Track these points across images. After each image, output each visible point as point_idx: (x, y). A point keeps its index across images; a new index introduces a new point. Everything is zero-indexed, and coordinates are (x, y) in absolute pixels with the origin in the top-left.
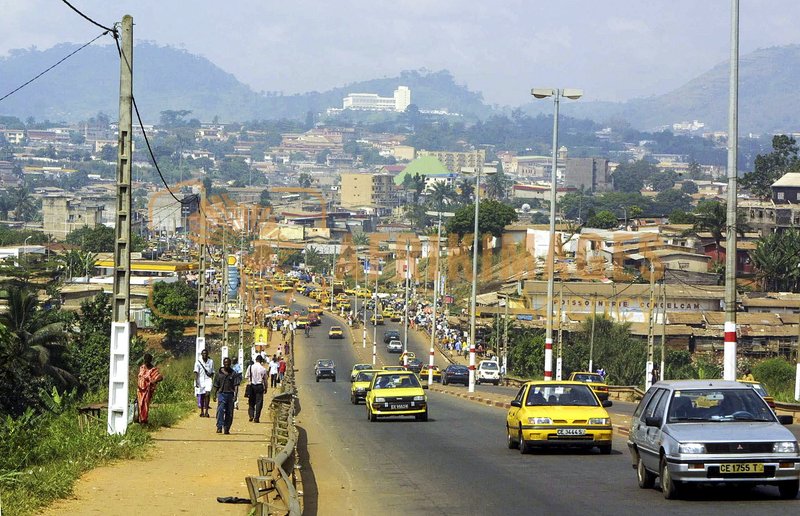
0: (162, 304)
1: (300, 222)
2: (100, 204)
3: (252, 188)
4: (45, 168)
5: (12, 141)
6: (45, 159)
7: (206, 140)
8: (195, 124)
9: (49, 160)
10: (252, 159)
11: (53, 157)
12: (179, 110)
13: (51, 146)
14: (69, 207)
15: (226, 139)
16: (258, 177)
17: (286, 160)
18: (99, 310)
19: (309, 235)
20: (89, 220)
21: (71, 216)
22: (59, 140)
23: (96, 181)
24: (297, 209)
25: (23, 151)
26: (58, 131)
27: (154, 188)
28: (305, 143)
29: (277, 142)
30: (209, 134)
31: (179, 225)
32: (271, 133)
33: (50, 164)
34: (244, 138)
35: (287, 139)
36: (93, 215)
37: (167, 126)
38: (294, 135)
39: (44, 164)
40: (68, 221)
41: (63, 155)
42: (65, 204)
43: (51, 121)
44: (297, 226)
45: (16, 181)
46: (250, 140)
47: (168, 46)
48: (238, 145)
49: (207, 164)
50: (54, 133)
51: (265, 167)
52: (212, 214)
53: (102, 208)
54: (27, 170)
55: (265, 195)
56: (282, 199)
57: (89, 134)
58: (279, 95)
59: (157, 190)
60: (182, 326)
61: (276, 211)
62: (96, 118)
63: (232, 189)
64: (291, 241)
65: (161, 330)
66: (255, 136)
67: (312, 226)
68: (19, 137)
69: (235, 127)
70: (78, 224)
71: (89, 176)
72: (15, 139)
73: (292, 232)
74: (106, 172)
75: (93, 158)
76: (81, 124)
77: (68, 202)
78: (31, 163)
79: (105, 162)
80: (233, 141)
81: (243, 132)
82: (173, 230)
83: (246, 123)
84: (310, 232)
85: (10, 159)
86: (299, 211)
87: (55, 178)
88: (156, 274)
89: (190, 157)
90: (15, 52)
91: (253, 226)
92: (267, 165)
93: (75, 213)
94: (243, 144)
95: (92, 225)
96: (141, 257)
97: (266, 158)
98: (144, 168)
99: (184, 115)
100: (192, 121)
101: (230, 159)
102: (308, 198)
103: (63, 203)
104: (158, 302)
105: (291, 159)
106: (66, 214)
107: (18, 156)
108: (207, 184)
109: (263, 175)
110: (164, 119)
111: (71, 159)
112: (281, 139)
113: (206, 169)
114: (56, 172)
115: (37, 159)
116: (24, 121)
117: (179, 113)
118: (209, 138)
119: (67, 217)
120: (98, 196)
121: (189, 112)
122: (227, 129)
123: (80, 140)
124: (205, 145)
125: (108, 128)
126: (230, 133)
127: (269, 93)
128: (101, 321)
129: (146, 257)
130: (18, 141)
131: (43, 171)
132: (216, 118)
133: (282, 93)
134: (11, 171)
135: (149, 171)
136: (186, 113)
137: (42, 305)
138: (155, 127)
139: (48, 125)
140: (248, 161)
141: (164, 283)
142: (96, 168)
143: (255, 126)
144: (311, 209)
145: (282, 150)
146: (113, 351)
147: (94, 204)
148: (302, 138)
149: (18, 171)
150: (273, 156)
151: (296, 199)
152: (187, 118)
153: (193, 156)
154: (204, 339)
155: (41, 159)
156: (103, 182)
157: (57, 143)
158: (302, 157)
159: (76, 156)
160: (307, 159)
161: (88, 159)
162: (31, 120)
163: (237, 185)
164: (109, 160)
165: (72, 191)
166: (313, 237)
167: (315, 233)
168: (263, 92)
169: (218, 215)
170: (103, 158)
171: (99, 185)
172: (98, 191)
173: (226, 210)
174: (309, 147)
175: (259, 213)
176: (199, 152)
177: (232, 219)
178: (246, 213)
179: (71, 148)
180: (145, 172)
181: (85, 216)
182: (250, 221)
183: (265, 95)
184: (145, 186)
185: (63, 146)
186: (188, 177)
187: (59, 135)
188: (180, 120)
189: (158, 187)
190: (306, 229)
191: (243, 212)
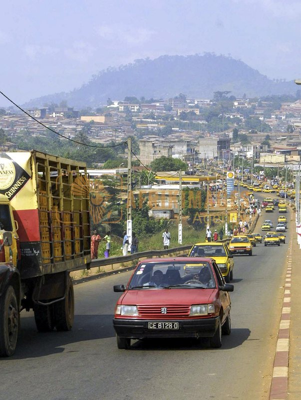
1: (283, 153)
2: (172, 144)
3: (262, 133)
4: (148, 125)
5: (133, 110)
6: (149, 120)
7: (239, 107)
8: (233, 99)
9: (151, 120)
10: (264, 118)
11: (153, 118)
12: (223, 91)
13: (152, 113)
14: (154, 146)
15: (250, 106)
16: (265, 128)
17: (283, 118)
19: (288, 160)
20: (165, 153)
21: (155, 152)
22: (158, 109)
23: (176, 132)
24: (284, 146)
25: (139, 116)
26: (158, 104)
27: (208, 135)
28: (295, 108)
29: (279, 107)
30: (241, 104)
31: (216, 155)
32: (275, 103)
33: (152, 123)
34: (260, 105)
35: (285, 106)
36: (167, 151)
37: (217, 100)
38: (289, 104)
39: (148, 123)
40: (153, 154)
41: (159, 117)
42: (151, 145)
43: (154, 99)
44: (281, 155)
45: (133, 132)
46: (264, 107)
48: (257, 109)
49: (239, 121)
50: (155, 106)
51: (271, 122)
52: (235, 149)
53: (172, 147)
54: (139, 126)
55: (268, 137)
56: (277, 140)
57: (175, 106)
58: (283, 81)
59: (210, 136)
60: (198, 212)
61: (271, 147)
62: (178, 96)
63: (249, 135)
64: (277, 163)
65: (187, 214)
66: (266, 104)
67: (290, 155)
68: (136, 108)
69: (255, 100)
70: (158, 156)
71: (173, 129)
72: (134, 109)
73: (277, 159)
74: (182, 126)
75: (175, 119)
76: (171, 100)
77: (153, 144)
78: (142, 122)
79: (182, 121)
80: (254, 108)
81: (260, 103)
82: (213, 158)
83: (261, 98)
84: (289, 158)
85: (130, 120)
87: (154, 130)
88: (188, 183)
89: (229, 117)
90: (138, 61)
91: (257, 155)
92: (273, 121)
93: (157, 150)
94: (260, 109)
95: (166, 156)
96: (184, 174)
97: (272, 116)
98: (203, 124)
99: (227, 93)
100: (231, 97)
101: (251, 117)
102: (291, 139)
104: (185, 199)
105: (286, 117)
106: (152, 150)
107: (134, 118)
108: (235, 132)
109: (269, 126)
110: (215, 96)
111: (163, 119)
112: (281, 106)
113: (238, 124)
114: (154, 127)
115: (145, 120)
116: (139, 98)
117: (224, 92)
118: (240, 106)
119: (153, 152)
120: (177, 140)
121: (229, 92)
122: (251, 101)
123: (170, 109)
124: (238, 110)
125: (186, 102)
126: (252, 103)
127: (277, 80)
129: (187, 173)
130: (136, 110)
131: (148, 127)
132: (245, 95)
133: (285, 80)
134: (130, 127)
135: (206, 125)
136: (228, 92)
137: (124, 201)
138: (210, 101)
139: (152, 101)
140: (261, 119)
141: (188, 188)
142: (177, 124)
143: (267, 99)
144: (290, 145)
145: (281, 112)
146: (128, 228)
147: (168, 145)
148: (293, 105)
149: (134, 127)
150: (276, 115)
151: (284, 139)
152: (229, 96)
153: (231, 117)
155: (147, 120)
156: (181, 132)
157: (157, 111)
158: (292, 116)
159: (166, 118)
160: (295, 117)
161: (172, 119)
162: (143, 98)
163: (253, 132)
164: (184, 120)
165: (164, 137)
166: (290, 161)
167: (292, 159)
168: (274, 80)
169: (238, 149)
170: (181, 119)
171: (178, 134)
172: (177, 137)
173: (243, 147)
174: (296, 110)
175: (261, 148)
176: (235, 114)
177: (246, 152)
178: (254, 148)
179: (165, 113)
180: (204, 126)
181: (162, 151)
182: (257, 153)
183: (275, 81)
184: (203, 134)
185: (160, 113)
186: (227, 128)
187: (158, 106)
188: (224, 96)
189: (210, 134)
190: (287, 157)
191: (252, 147)
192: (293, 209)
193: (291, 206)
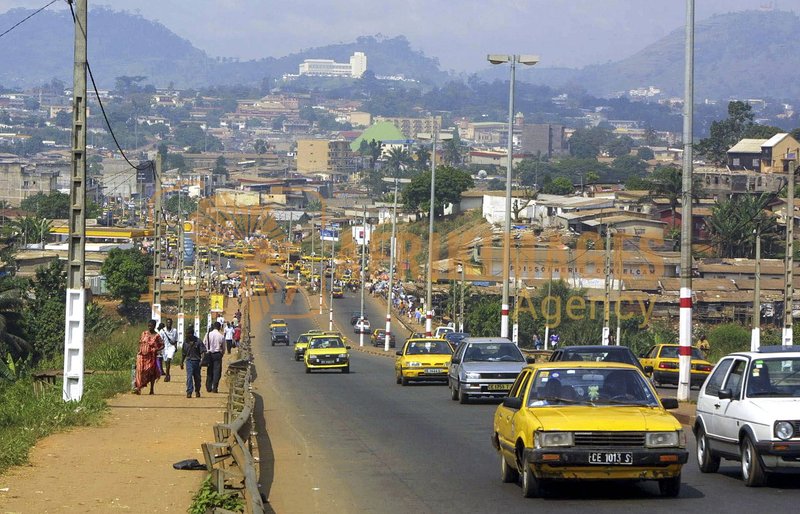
0: (118, 270)
1: (256, 189)
2: (55, 170)
3: (208, 154)
7: (162, 106)
8: (151, 90)
9: (4, 126)
10: (208, 126)
11: (7, 123)
12: (134, 75)
13: (5, 112)
14: (24, 173)
15: (182, 105)
16: (214, 144)
17: (242, 126)
18: (54, 277)
19: (266, 202)
20: (44, 186)
21: (26, 183)
22: (13, 106)
23: (51, 147)
24: (253, 175)
26: (13, 97)
27: (110, 154)
28: (261, 110)
29: (233, 108)
30: (164, 101)
31: (134, 192)
32: (228, 99)
33: (4, 130)
34: (200, 104)
35: (243, 105)
36: (48, 182)
37: (122, 93)
38: (251, 101)
40: (23, 188)
41: (17, 121)
42: (19, 170)
43: (5, 87)
44: (253, 193)
46: (207, 106)
47: (123, 11)
48: (194, 110)
49: (162, 130)
50: (8, 99)
51: (221, 133)
52: (168, 181)
53: (57, 175)
55: (221, 161)
56: (238, 165)
57: (43, 100)
58: (234, 60)
59: (112, 156)
60: (138, 294)
61: (232, 177)
62: (50, 83)
63: (188, 155)
64: (247, 208)
65: (116, 297)
66: (211, 101)
67: (268, 193)
69: (190, 93)
70: (33, 191)
71: (44, 142)
73: (248, 199)
74: (60, 138)
75: (48, 124)
76: (35, 90)
77: (22, 169)
79: (61, 128)
80: (189, 107)
81: (199, 98)
82: (128, 196)
83: (202, 89)
84: (266, 198)
86: (255, 177)
87: (9, 144)
88: (111, 241)
89: (145, 123)
91: (208, 192)
92: (223, 131)
93: (30, 179)
94: (198, 110)
95: (46, 191)
96: (96, 224)
97: (222, 124)
98: (99, 134)
99: (140, 80)
100: (147, 86)
101: (186, 125)
102: (264, 164)
103: (17, 169)
104: (114, 269)
105: (247, 126)
106: (20, 180)
108: (163, 150)
109: (219, 141)
110: (118, 85)
111: (25, 124)
112: (237, 104)
113: (162, 136)
114: (10, 138)
117: (134, 79)
118: (164, 104)
119: (22, 184)
120: (53, 162)
121: (144, 78)
122: (183, 95)
123: (36, 106)
124: (161, 111)
125: (63, 94)
126: (186, 100)
127: (224, 59)
128: (56, 288)
129: (101, 223)
132: (172, 84)
133: (237, 59)
135: (104, 137)
136: (141, 79)
138: (110, 93)
139: (2, 91)
140: (203, 127)
141: (120, 250)
142: (51, 134)
143: (210, 92)
144: (267, 175)
145: (238, 116)
146: (68, 319)
147: (49, 171)
148: (258, 104)
150: (229, 122)
151: (252, 165)
152: (143, 84)
153: (148, 122)
154: (159, 305)
156: (58, 149)
157: (11, 109)
158: (258, 124)
159: (31, 122)
160: (263, 125)
161: (42, 125)
163: (192, 151)
164: (64, 126)
165: (26, 157)
166: (269, 204)
167: (271, 200)
168: (218, 58)
169: (174, 181)
170: (58, 125)
171: (54, 152)
172: (53, 157)
173: (182, 176)
174: (265, 113)
175: (215, 179)
176: (154, 118)
177: (188, 186)
178: (202, 179)
179: (25, 114)
180: (100, 138)
181: (40, 182)
182: (206, 188)
183: (221, 61)
184: (100, 152)
185: (17, 112)
186: (143, 143)
187: (13, 101)
188: (135, 86)
189: (113, 153)
190: (263, 195)
191: (199, 178)
192: (308, 290)
193: (302, 284)
